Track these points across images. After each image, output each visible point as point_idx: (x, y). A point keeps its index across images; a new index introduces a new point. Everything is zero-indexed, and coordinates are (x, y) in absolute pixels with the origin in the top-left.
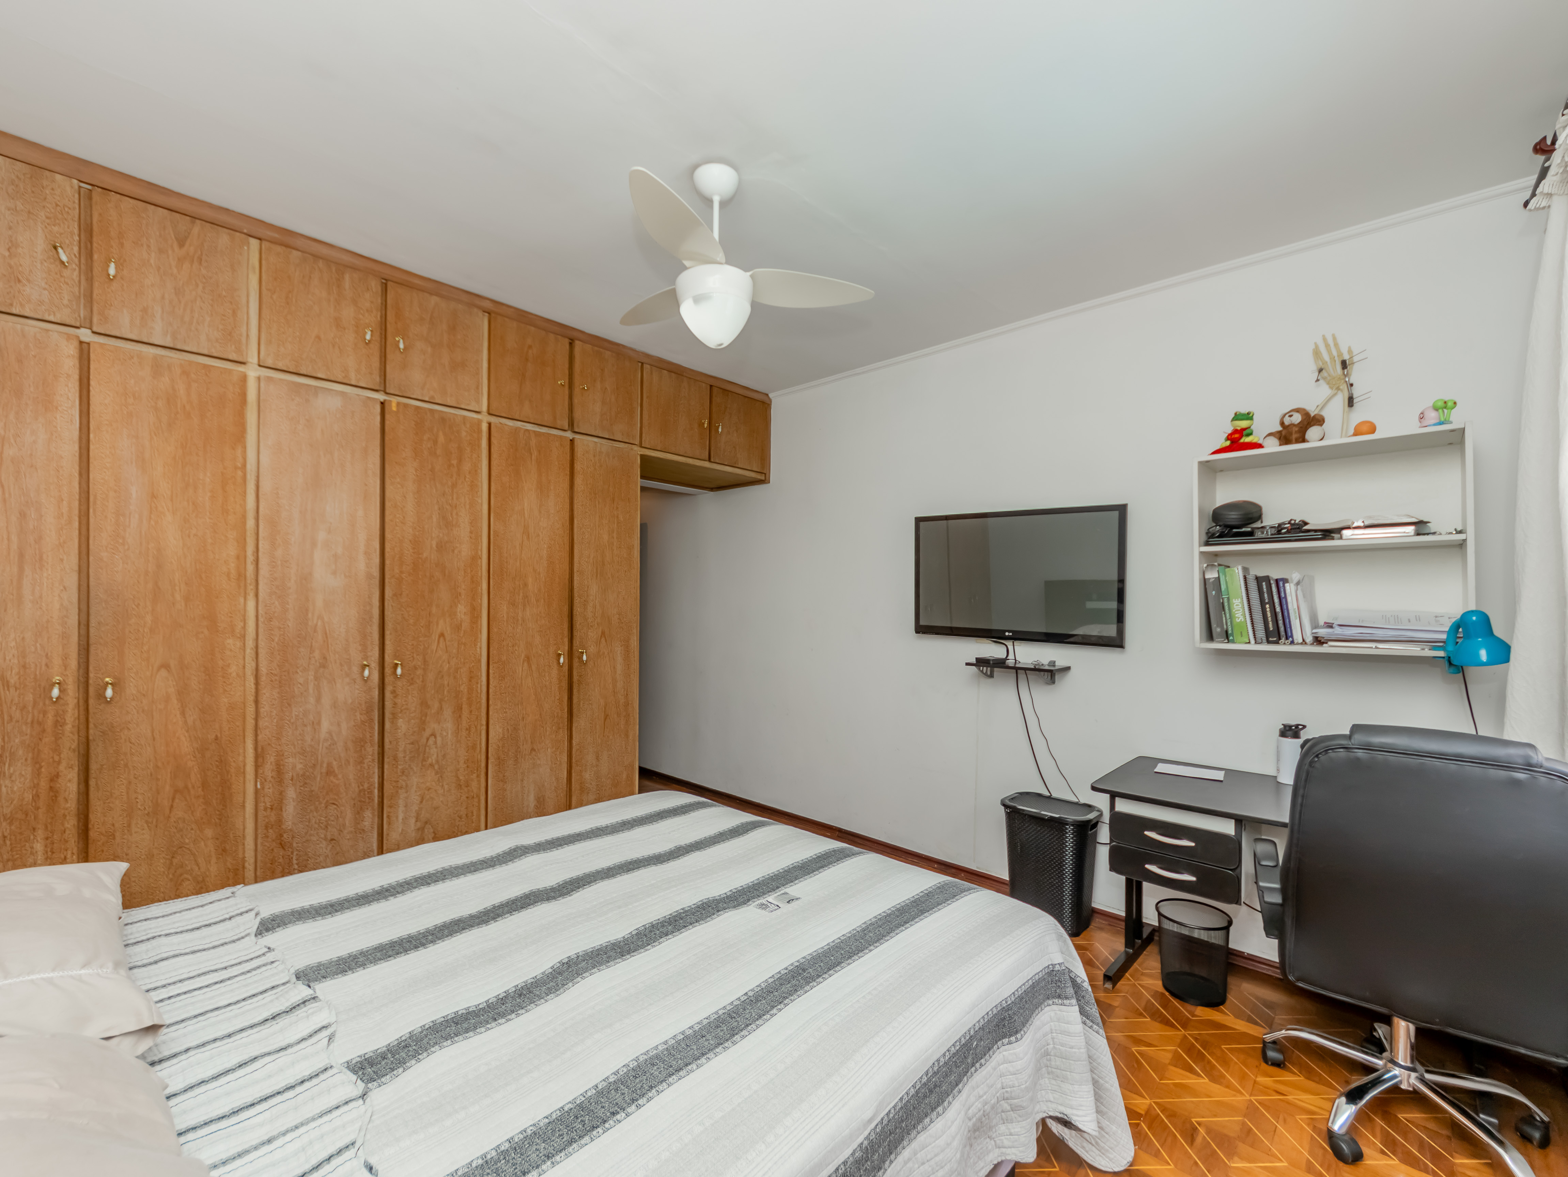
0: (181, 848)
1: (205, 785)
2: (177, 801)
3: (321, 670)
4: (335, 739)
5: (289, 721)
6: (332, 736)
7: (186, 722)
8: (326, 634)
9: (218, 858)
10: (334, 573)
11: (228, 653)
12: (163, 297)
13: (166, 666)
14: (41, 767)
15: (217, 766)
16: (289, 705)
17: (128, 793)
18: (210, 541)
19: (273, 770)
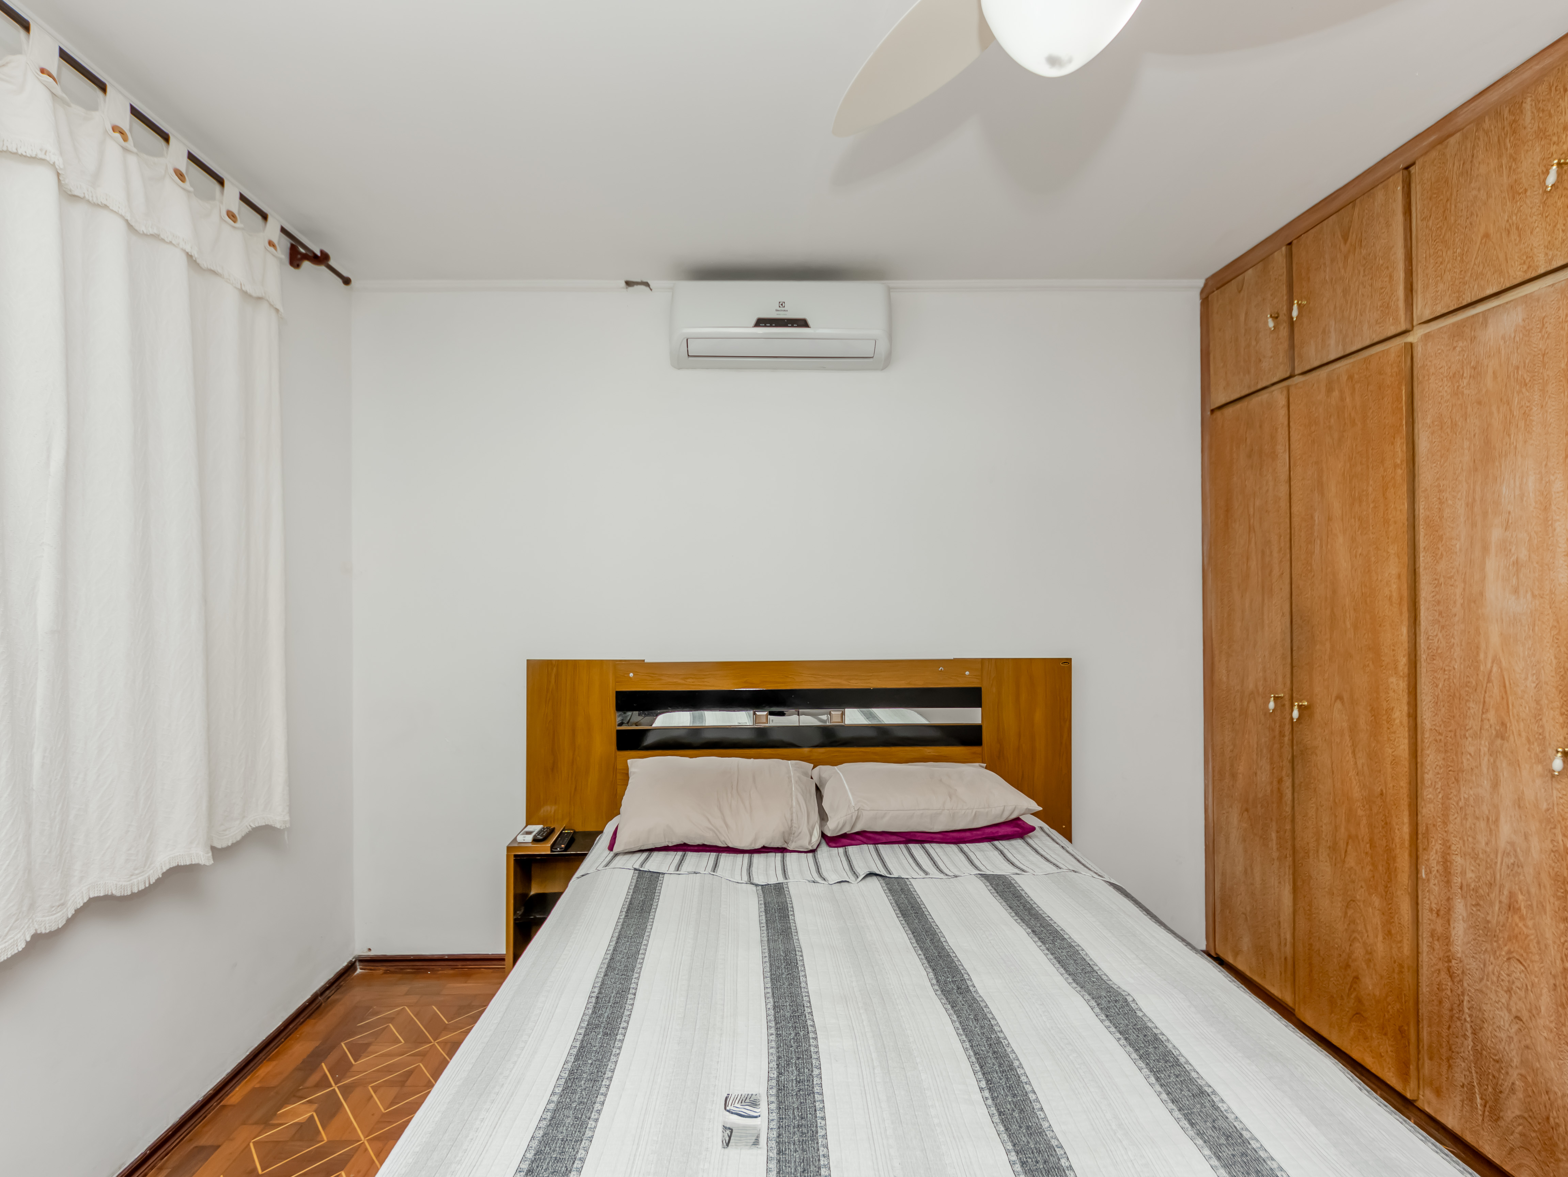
0: (1354, 901)
1: (1372, 842)
2: (1350, 847)
3: (1499, 741)
4: (1522, 859)
5: (1458, 804)
6: (1515, 851)
7: (1356, 763)
8: (1505, 686)
9: (1384, 938)
10: (1516, 591)
11: (1391, 694)
12: (1335, 308)
13: (1339, 697)
15: (1383, 828)
16: (1457, 780)
17: (1316, 818)
18: (1373, 559)
19: (1438, 862)
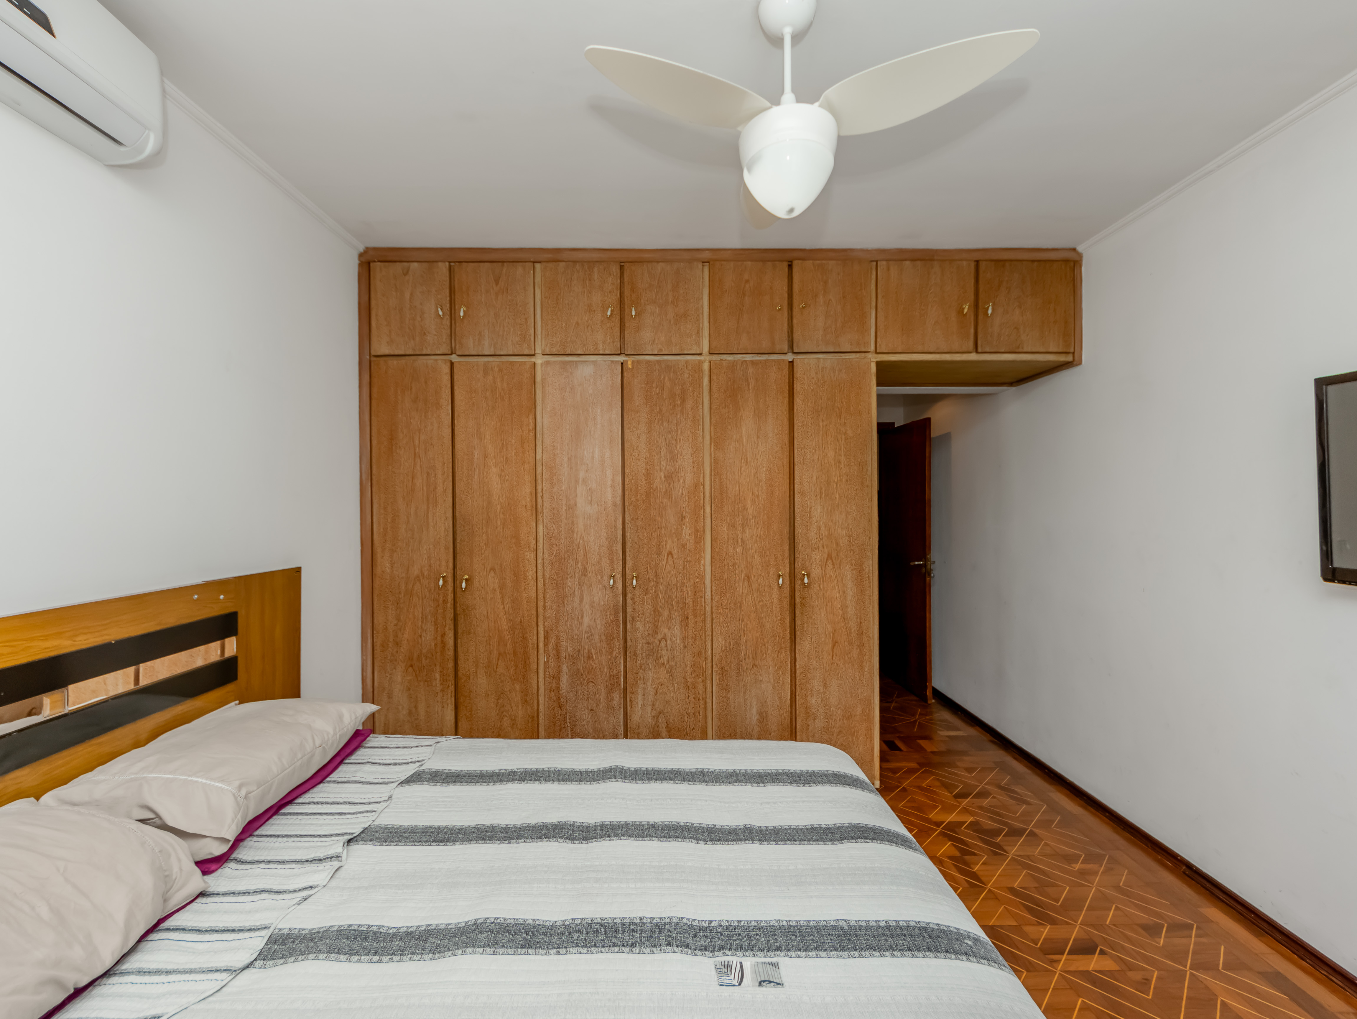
0: (503, 693)
1: (515, 653)
2: (500, 661)
3: (583, 577)
4: (593, 632)
5: (563, 614)
6: (590, 629)
7: (504, 608)
8: (586, 550)
9: (522, 706)
10: (590, 503)
11: (527, 562)
12: (489, 323)
13: (493, 569)
14: (438, 628)
15: (521, 641)
16: (563, 602)
17: (475, 651)
18: (515, 483)
19: (553, 649)
